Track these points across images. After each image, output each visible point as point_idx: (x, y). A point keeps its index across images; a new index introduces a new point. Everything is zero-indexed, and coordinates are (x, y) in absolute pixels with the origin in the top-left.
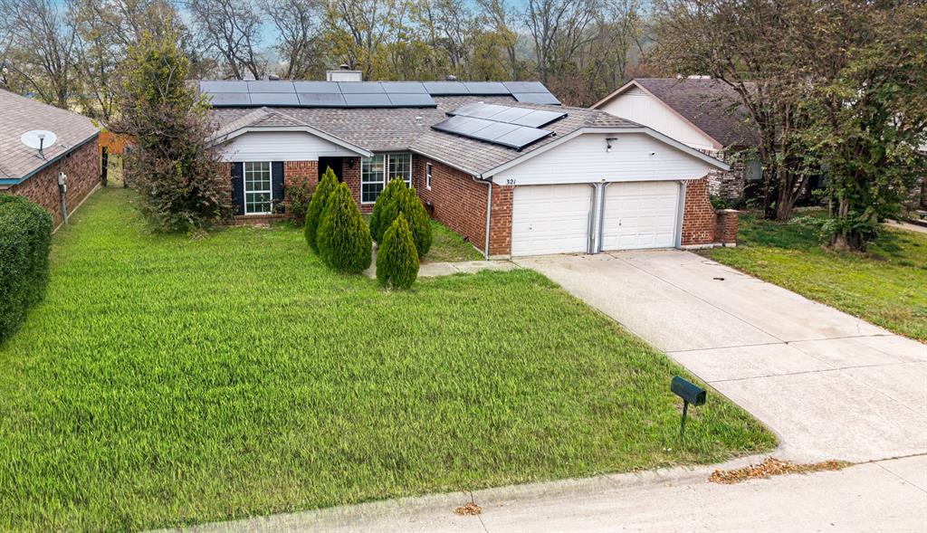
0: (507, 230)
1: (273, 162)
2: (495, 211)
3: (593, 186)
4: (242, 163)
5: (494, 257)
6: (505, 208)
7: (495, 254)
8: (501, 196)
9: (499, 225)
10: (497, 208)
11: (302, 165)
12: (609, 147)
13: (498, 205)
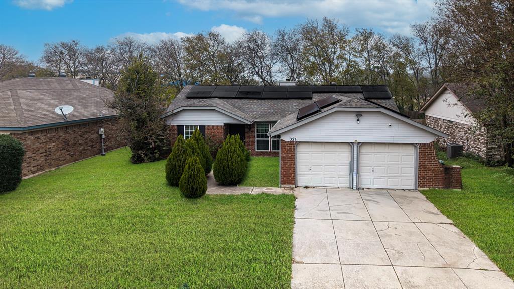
0: (292, 169)
1: (200, 126)
2: (284, 157)
3: (351, 144)
4: (183, 126)
5: (284, 185)
6: (290, 155)
7: (285, 184)
8: (287, 148)
9: (287, 166)
10: (284, 155)
11: (215, 128)
12: (358, 120)
13: (285, 153)
